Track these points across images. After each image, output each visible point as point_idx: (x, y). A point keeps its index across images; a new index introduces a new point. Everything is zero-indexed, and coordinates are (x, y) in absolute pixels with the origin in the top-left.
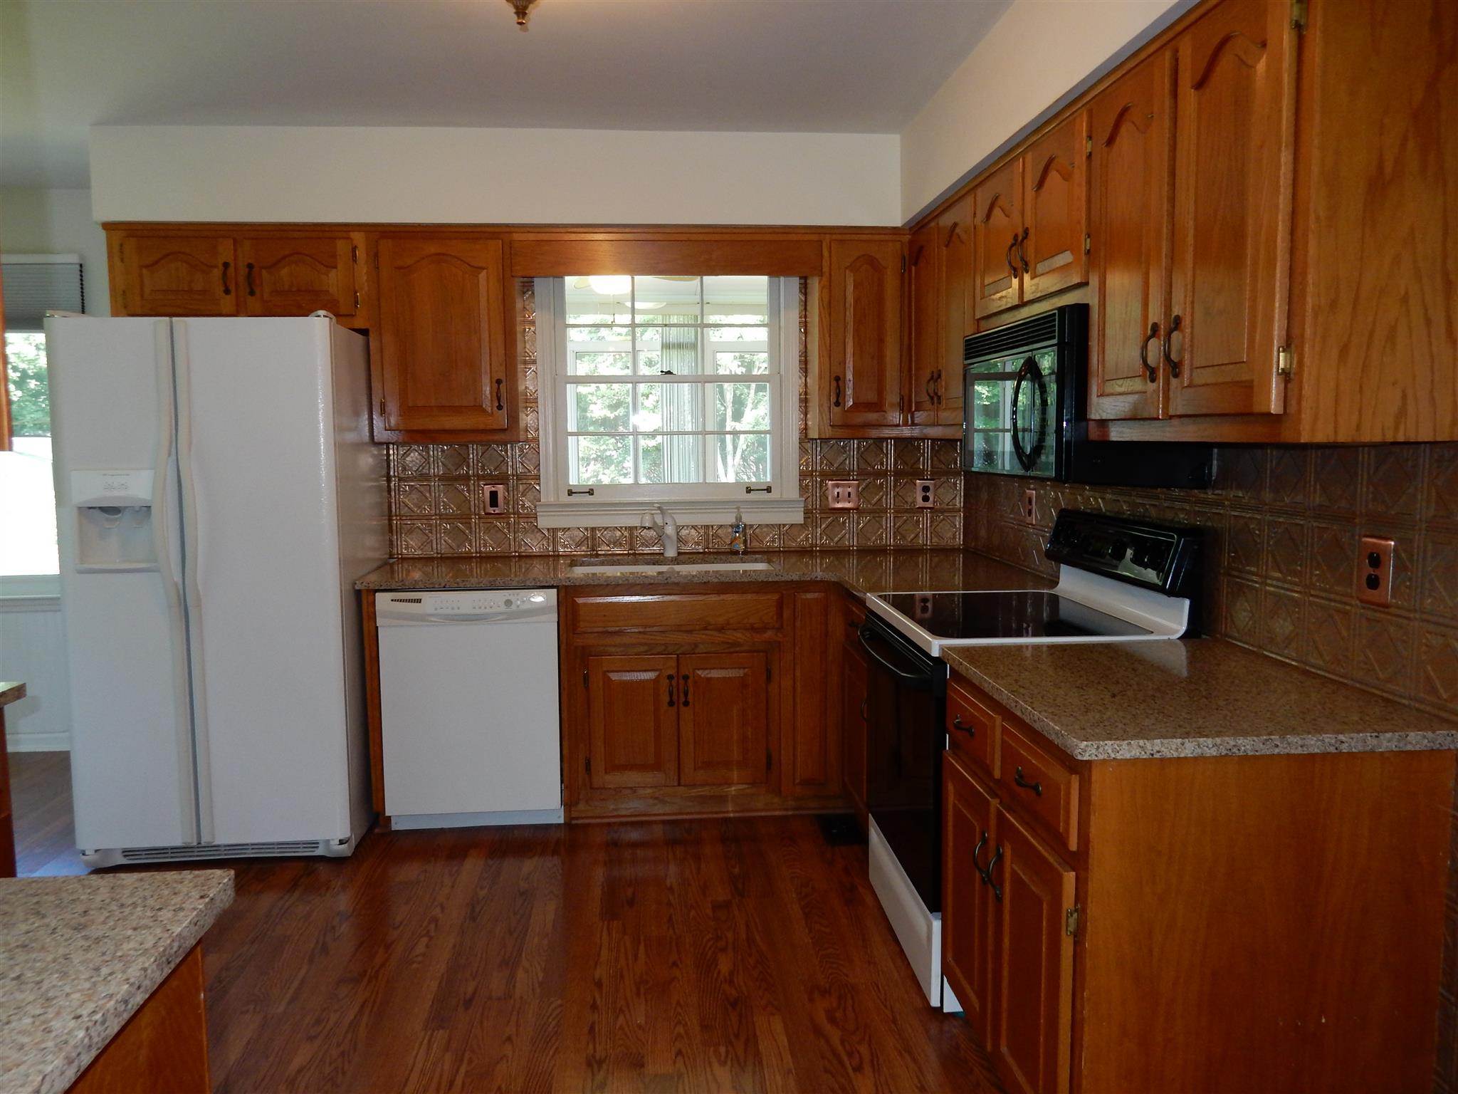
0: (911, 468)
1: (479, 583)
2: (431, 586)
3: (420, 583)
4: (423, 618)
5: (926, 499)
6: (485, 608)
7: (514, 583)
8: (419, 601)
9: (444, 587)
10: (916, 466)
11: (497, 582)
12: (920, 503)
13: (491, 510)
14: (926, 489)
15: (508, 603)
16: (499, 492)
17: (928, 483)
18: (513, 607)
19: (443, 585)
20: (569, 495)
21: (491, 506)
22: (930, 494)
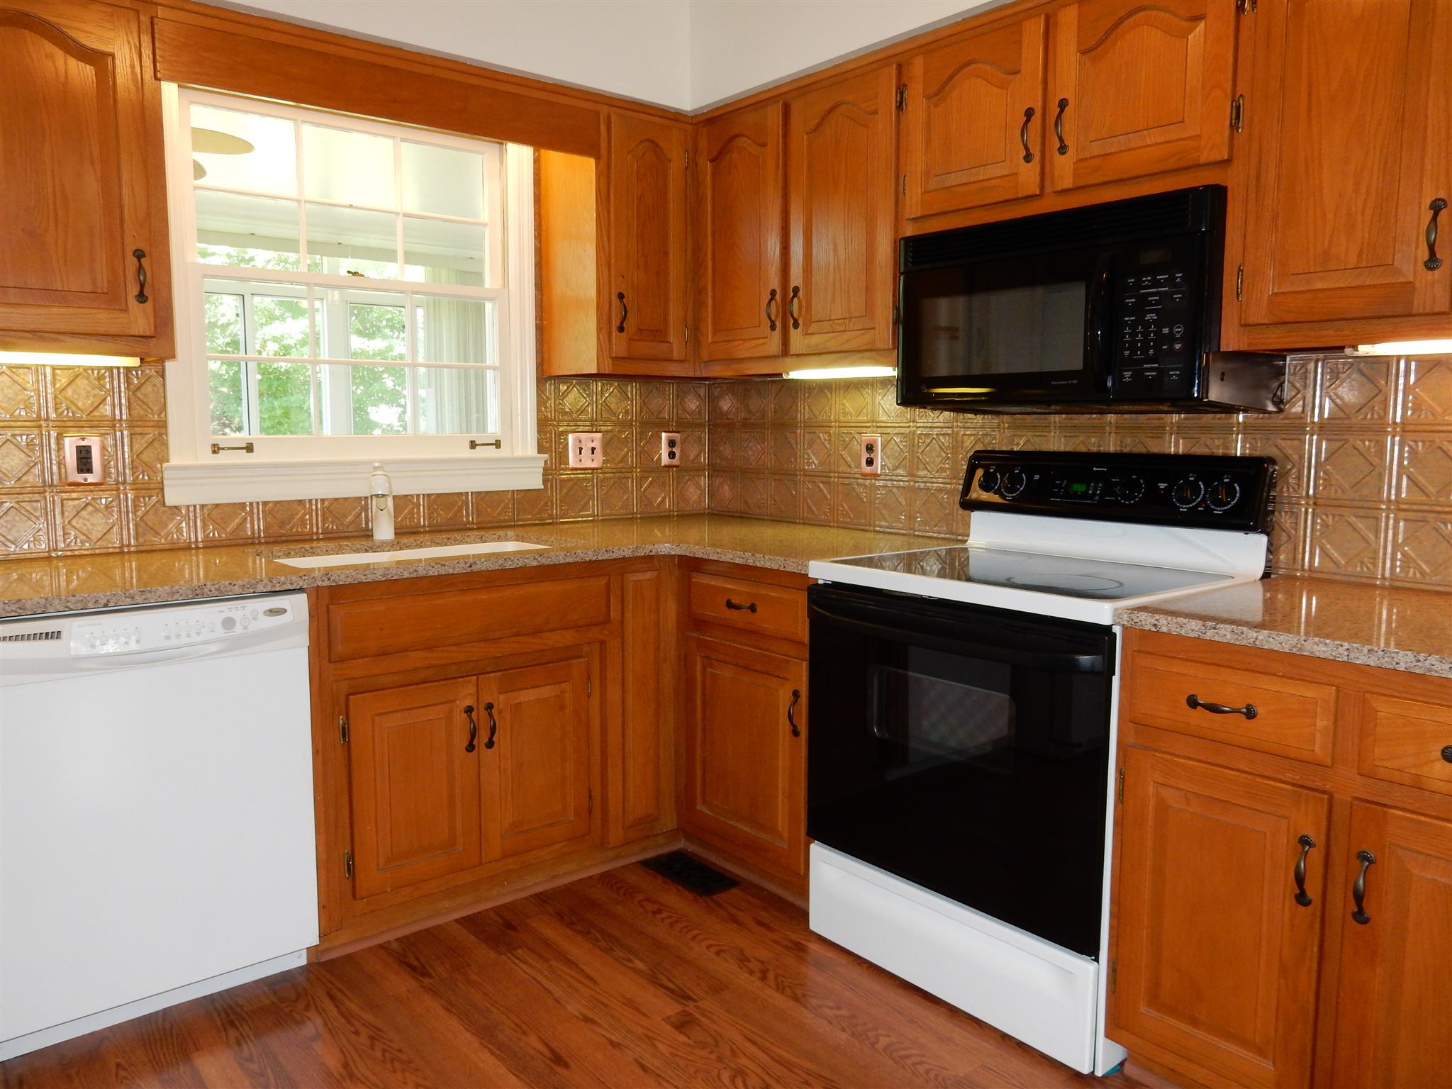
0: (657, 418)
1: (173, 594)
2: (80, 606)
3: (57, 602)
4: (73, 666)
5: (672, 455)
6: (189, 636)
7: (237, 589)
8: (57, 635)
9: (106, 606)
10: (662, 415)
11: (206, 590)
12: (665, 460)
13: (80, 478)
14: (672, 443)
15: (229, 623)
16: (93, 448)
17: (676, 436)
18: (238, 629)
19: (103, 601)
20: (214, 452)
21: (80, 471)
22: (676, 450)
